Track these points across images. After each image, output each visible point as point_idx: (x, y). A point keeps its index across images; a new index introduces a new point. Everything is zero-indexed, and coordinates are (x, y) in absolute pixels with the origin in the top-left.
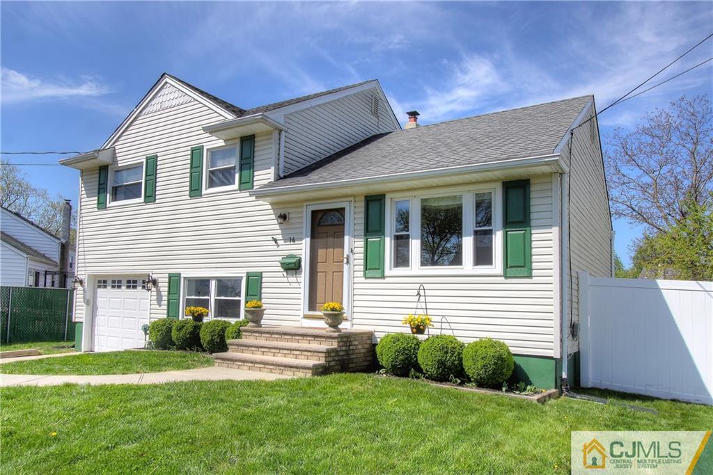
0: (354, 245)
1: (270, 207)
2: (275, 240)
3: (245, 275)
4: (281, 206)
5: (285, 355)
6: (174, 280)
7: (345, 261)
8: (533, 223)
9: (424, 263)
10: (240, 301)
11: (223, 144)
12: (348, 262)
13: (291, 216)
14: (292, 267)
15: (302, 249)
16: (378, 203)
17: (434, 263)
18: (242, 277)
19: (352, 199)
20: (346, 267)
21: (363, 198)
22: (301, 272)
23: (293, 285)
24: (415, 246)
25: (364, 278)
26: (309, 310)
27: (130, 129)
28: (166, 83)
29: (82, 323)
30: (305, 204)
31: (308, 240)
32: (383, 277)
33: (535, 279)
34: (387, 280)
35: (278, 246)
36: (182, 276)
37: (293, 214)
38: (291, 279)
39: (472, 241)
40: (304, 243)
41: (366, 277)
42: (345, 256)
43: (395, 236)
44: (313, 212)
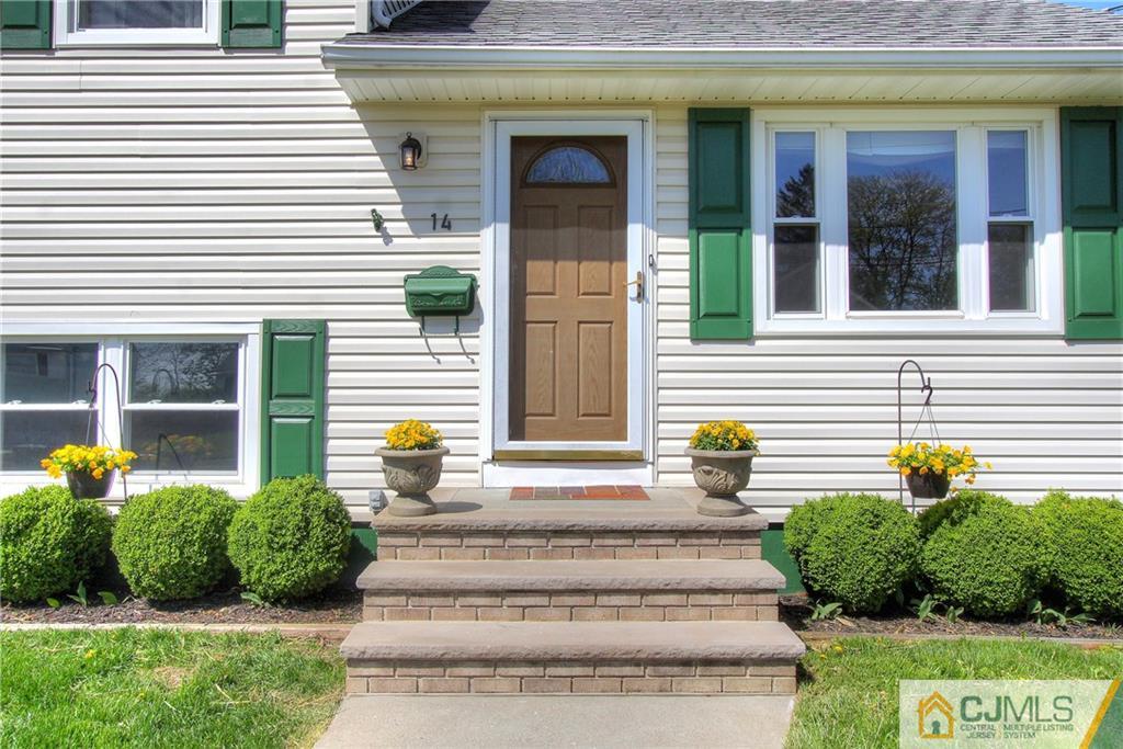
0: (655, 247)
1: (353, 114)
2: (379, 223)
3: (257, 329)
5: (618, 613)
7: (632, 291)
10: (234, 415)
12: (641, 295)
13: (434, 147)
14: (444, 305)
15: (484, 253)
16: (731, 132)
18: (245, 336)
19: (648, 113)
20: (633, 308)
21: (684, 115)
22: (479, 321)
23: (449, 361)
25: (688, 342)
26: (512, 437)
30: (488, 113)
31: (504, 229)
32: (749, 338)
34: (761, 346)
35: (388, 238)
37: (442, 140)
38: (437, 343)
39: (982, 251)
40: (487, 233)
41: (696, 338)
42: (632, 277)
43: (779, 229)
44: (517, 142)
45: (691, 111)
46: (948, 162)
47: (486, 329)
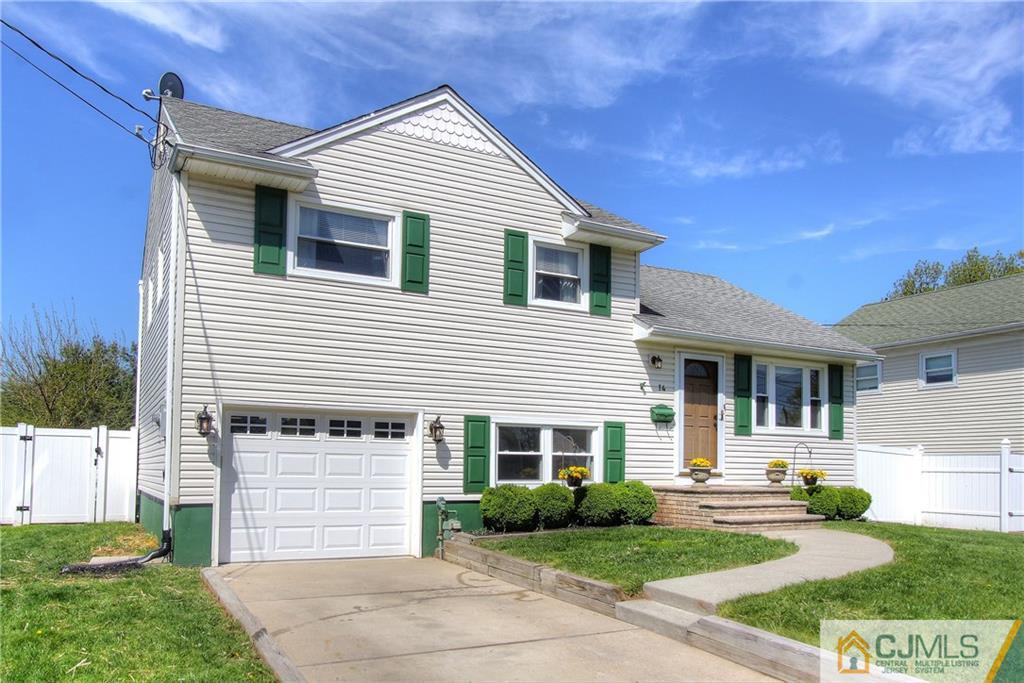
0: (725, 402)
2: (642, 387)
4: (649, 347)
6: (476, 426)
7: (719, 417)
8: (845, 399)
9: (779, 424)
11: (564, 243)
12: (722, 419)
14: (663, 419)
15: (676, 401)
16: (746, 363)
17: (787, 425)
18: (596, 427)
19: (724, 354)
20: (720, 423)
21: (733, 357)
22: (674, 425)
23: (664, 440)
24: (772, 409)
25: (734, 435)
26: (684, 467)
27: (350, 143)
28: (445, 101)
29: (211, 505)
30: (678, 349)
31: (683, 392)
32: (749, 434)
33: (845, 441)
34: (753, 437)
35: (645, 392)
36: (492, 420)
37: (664, 358)
38: (661, 433)
39: (809, 408)
40: (677, 393)
41: (736, 434)
42: (719, 412)
43: (758, 397)
44: (686, 360)
45: (736, 355)
46: (800, 376)
47: (676, 428)
